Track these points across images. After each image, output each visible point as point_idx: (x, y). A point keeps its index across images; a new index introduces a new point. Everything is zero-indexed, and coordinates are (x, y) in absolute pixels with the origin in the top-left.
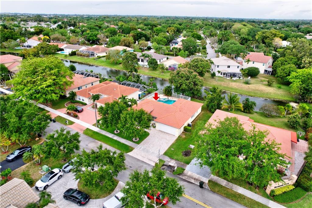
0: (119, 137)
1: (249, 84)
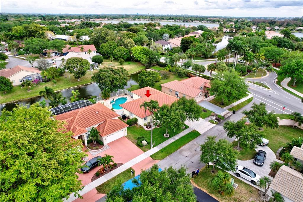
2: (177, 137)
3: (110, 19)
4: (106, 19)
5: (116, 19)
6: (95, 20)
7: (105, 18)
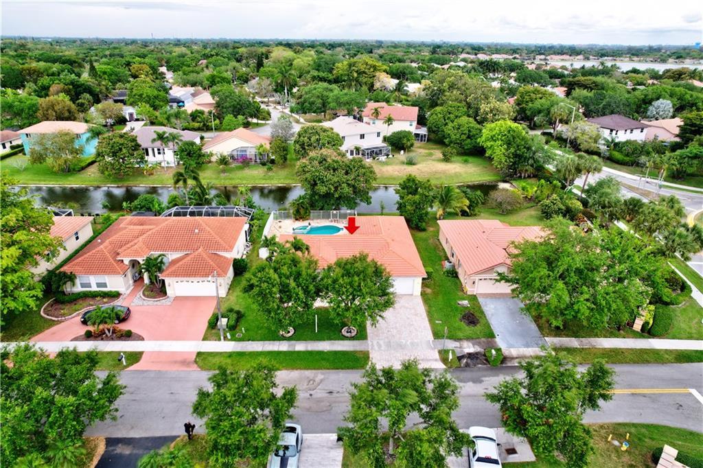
0: (306, 340)
1: (414, 164)
2: (300, 347)
3: (591, 57)
4: (580, 57)
5: (609, 58)
6: (548, 58)
7: (578, 54)
